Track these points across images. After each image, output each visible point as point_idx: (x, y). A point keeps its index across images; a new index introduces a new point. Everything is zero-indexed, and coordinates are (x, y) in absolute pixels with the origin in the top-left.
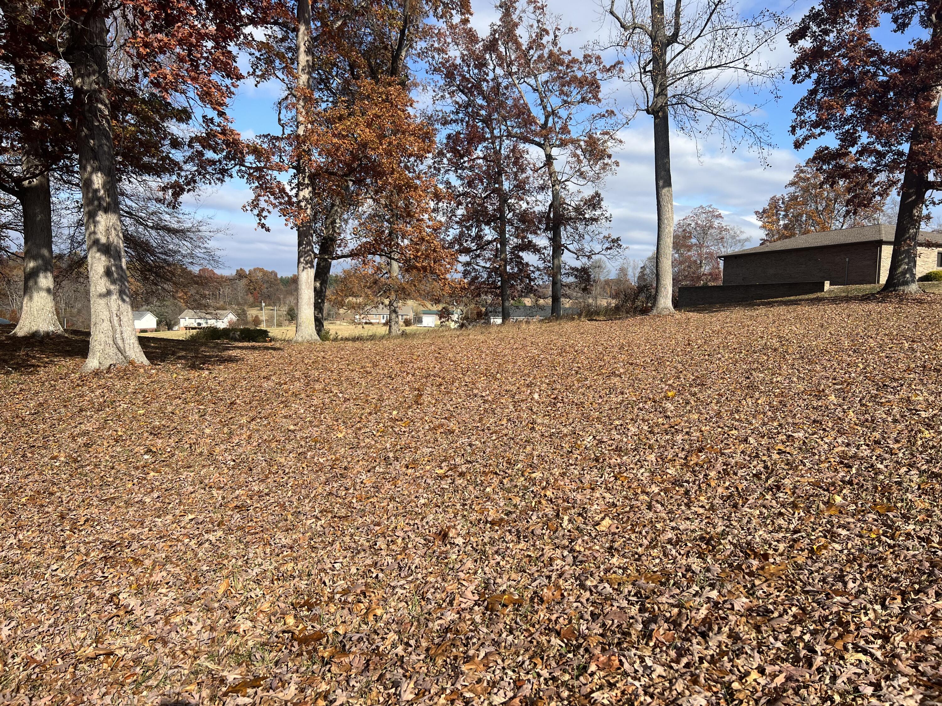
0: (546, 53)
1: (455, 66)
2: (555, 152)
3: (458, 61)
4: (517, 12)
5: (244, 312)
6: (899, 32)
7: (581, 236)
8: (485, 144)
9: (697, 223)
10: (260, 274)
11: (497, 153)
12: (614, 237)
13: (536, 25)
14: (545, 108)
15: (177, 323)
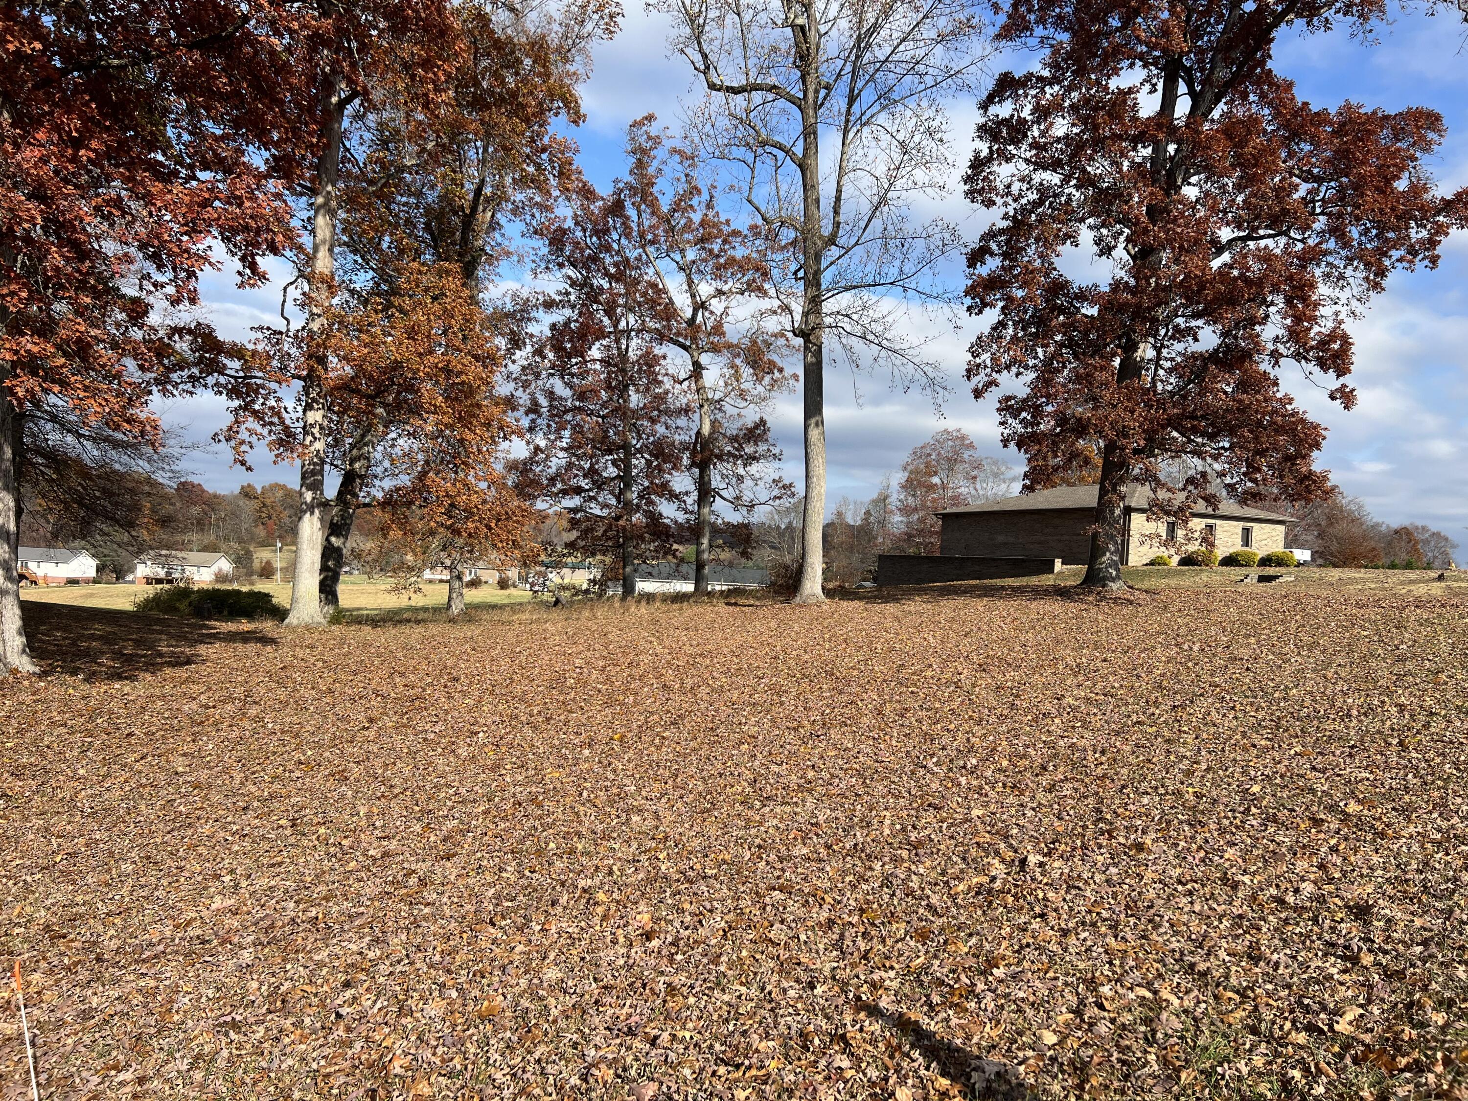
0: (697, 218)
1: (563, 232)
2: (705, 359)
3: (569, 224)
4: (655, 163)
5: (249, 554)
6: (1104, 257)
7: (740, 479)
8: (604, 343)
9: (939, 454)
10: (280, 494)
11: (623, 356)
12: (787, 482)
13: (683, 179)
14: (693, 296)
15: (132, 570)
